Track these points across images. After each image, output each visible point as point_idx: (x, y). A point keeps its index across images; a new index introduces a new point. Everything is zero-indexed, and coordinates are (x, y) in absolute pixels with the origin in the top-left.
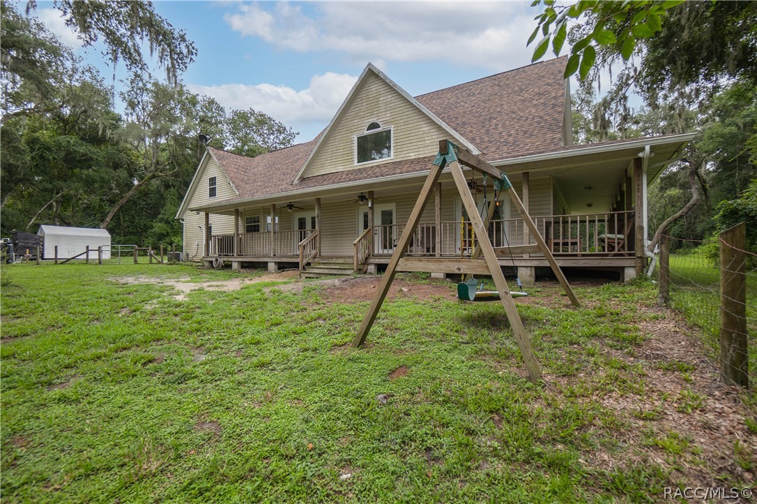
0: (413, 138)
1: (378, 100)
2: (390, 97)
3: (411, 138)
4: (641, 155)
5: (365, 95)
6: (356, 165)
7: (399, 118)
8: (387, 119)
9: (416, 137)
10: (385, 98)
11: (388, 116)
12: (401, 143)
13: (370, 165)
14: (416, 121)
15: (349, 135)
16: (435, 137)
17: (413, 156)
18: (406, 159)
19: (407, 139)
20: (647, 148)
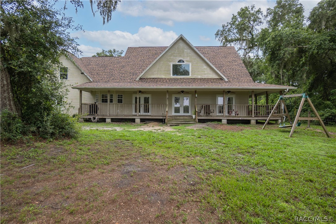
0: (200, 70)
1: (183, 51)
2: (189, 51)
3: (199, 70)
4: (285, 91)
5: (177, 47)
6: (172, 76)
7: (193, 61)
8: (188, 60)
9: (201, 70)
10: (187, 51)
11: (188, 59)
12: (194, 71)
13: (179, 78)
14: (201, 63)
15: (168, 62)
16: (209, 71)
17: (199, 77)
18: (196, 78)
19: (197, 70)
20: (288, 89)
